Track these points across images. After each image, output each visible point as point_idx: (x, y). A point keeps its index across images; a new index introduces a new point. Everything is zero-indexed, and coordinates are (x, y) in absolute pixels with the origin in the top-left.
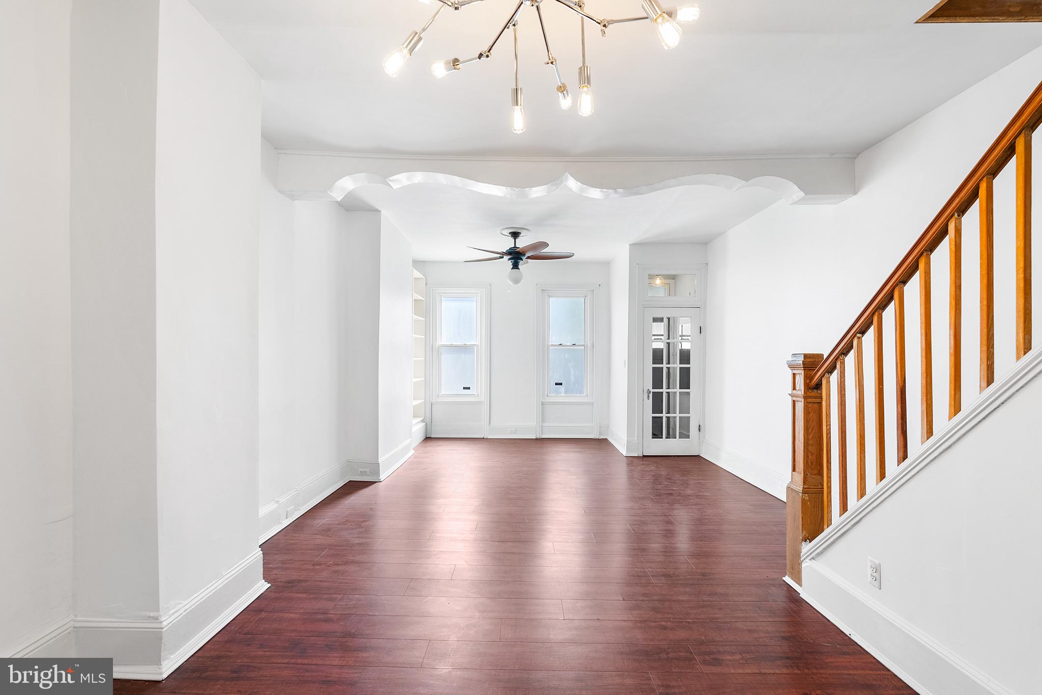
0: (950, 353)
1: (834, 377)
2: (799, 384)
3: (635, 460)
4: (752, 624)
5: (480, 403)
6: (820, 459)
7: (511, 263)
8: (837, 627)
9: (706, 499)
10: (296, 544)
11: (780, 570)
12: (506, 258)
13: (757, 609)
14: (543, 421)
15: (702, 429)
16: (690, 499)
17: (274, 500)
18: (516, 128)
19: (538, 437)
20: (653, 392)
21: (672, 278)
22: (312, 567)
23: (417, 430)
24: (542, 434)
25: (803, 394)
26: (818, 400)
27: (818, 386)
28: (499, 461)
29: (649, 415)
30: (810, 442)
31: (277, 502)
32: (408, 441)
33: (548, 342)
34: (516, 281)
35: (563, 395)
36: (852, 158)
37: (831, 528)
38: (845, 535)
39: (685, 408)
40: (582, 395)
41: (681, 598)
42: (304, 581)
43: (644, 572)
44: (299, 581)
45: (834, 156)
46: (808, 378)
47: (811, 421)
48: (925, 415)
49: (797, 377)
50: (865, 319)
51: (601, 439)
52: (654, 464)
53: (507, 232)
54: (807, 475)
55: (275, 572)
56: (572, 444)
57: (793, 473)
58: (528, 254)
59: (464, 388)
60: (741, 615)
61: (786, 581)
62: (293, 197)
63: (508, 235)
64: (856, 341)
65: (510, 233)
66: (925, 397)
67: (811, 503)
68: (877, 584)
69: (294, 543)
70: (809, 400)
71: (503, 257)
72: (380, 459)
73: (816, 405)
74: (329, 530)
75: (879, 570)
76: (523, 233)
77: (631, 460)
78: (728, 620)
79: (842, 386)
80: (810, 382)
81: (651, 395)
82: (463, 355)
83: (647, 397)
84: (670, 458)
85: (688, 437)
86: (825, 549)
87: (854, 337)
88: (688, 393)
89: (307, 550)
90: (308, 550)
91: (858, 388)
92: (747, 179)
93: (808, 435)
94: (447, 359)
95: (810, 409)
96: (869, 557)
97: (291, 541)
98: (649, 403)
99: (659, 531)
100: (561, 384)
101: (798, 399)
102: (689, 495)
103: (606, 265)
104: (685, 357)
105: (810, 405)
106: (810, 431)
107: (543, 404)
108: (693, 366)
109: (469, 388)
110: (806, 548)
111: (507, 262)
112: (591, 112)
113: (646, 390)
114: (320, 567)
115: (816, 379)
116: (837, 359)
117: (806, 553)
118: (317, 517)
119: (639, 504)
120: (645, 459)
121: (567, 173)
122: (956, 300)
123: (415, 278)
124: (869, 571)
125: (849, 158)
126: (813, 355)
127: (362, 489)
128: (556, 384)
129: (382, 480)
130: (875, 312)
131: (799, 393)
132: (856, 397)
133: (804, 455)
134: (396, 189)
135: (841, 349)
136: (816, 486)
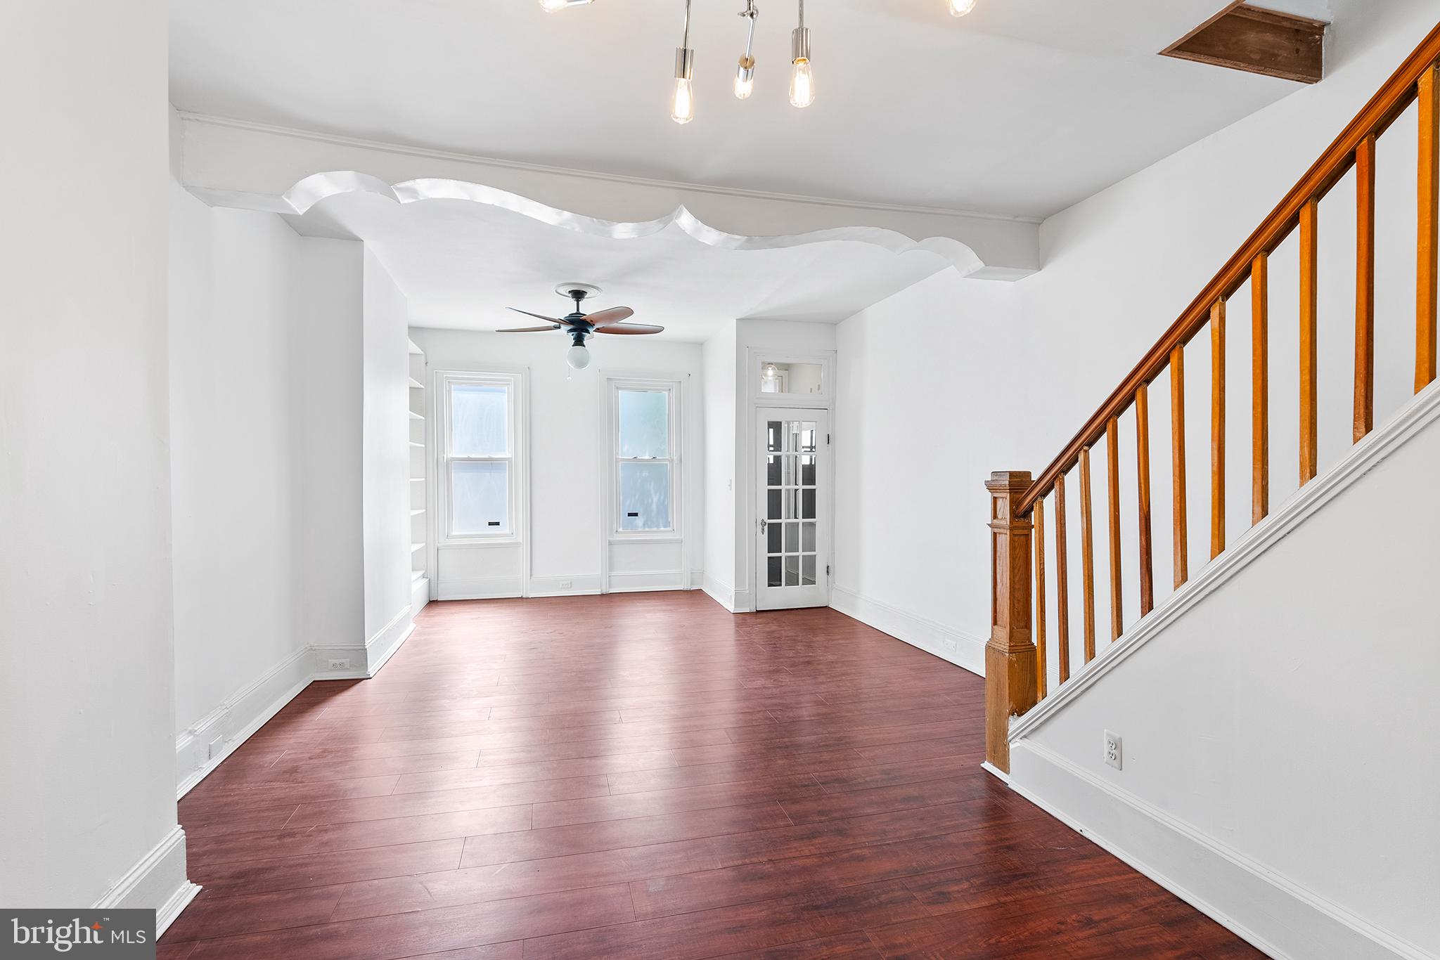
0: (1213, 472)
1: (1050, 502)
2: (1002, 510)
3: (747, 617)
4: (966, 833)
5: (517, 545)
6: (1028, 607)
7: (572, 337)
8: (1063, 823)
9: (855, 666)
10: (238, 803)
11: (973, 754)
12: (565, 328)
13: (965, 812)
14: (611, 567)
15: (831, 571)
16: (835, 667)
17: (186, 730)
18: (678, 115)
19: (604, 592)
20: (769, 524)
21: (786, 368)
22: (278, 842)
23: (418, 590)
24: (610, 587)
25: (1009, 523)
26: (1025, 532)
27: (1027, 514)
28: (555, 631)
29: (764, 555)
30: (1017, 587)
31: (190, 733)
32: (406, 609)
33: (617, 454)
34: (581, 364)
35: (640, 530)
36: (1036, 223)
37: (1047, 700)
38: (1070, 705)
39: (810, 545)
40: (668, 529)
41: (869, 811)
42: (267, 869)
43: (809, 779)
44: (258, 871)
45: (1017, 219)
46: (1015, 504)
47: (1017, 559)
48: (1180, 548)
49: (999, 502)
50: (1096, 428)
51: (693, 590)
52: (774, 622)
53: (565, 290)
54: (1013, 628)
55: (206, 860)
56: (654, 599)
57: (995, 627)
58: (598, 326)
59: (490, 524)
60: (948, 823)
61: (986, 768)
62: (210, 197)
63: (568, 294)
64: (1082, 455)
65: (570, 292)
66: (1179, 526)
67: (1018, 665)
68: (1116, 763)
69: (233, 801)
70: (1016, 532)
71: (559, 328)
72: (367, 642)
73: (1022, 537)
74: (294, 770)
75: (1119, 745)
76: (590, 293)
77: (743, 619)
78: (936, 834)
79: (1062, 513)
80: (1017, 508)
81: (766, 528)
82: (488, 474)
83: (761, 530)
84: (793, 611)
85: (814, 583)
86: (1042, 724)
87: (1080, 450)
88: (813, 525)
89: (259, 811)
90: (263, 811)
91: (1085, 515)
92: (918, 238)
93: (1014, 578)
94: (460, 480)
95: (1017, 544)
96: (1105, 730)
97: (225, 800)
98: (764, 539)
99: (810, 716)
100: (636, 515)
101: (1001, 531)
102: (833, 662)
103: (698, 347)
104: (809, 474)
105: (1016, 538)
106: (1016, 571)
107: (610, 543)
108: (820, 487)
109: (498, 524)
110: (1015, 724)
111: (565, 336)
112: (810, 101)
113: (759, 521)
114: (292, 839)
115: (1025, 504)
116: (1055, 479)
117: (1015, 731)
118: (267, 750)
119: (772, 681)
120: (760, 615)
121: (682, 206)
122: (1220, 405)
123: (410, 354)
124: (1106, 749)
125: (1032, 223)
126: (1020, 472)
127: (338, 693)
128: (630, 515)
129: (371, 676)
130: (1109, 418)
131: (1003, 523)
132: (1083, 529)
133: (1010, 604)
134: (405, 204)
135: (1061, 466)
136: (1022, 642)
